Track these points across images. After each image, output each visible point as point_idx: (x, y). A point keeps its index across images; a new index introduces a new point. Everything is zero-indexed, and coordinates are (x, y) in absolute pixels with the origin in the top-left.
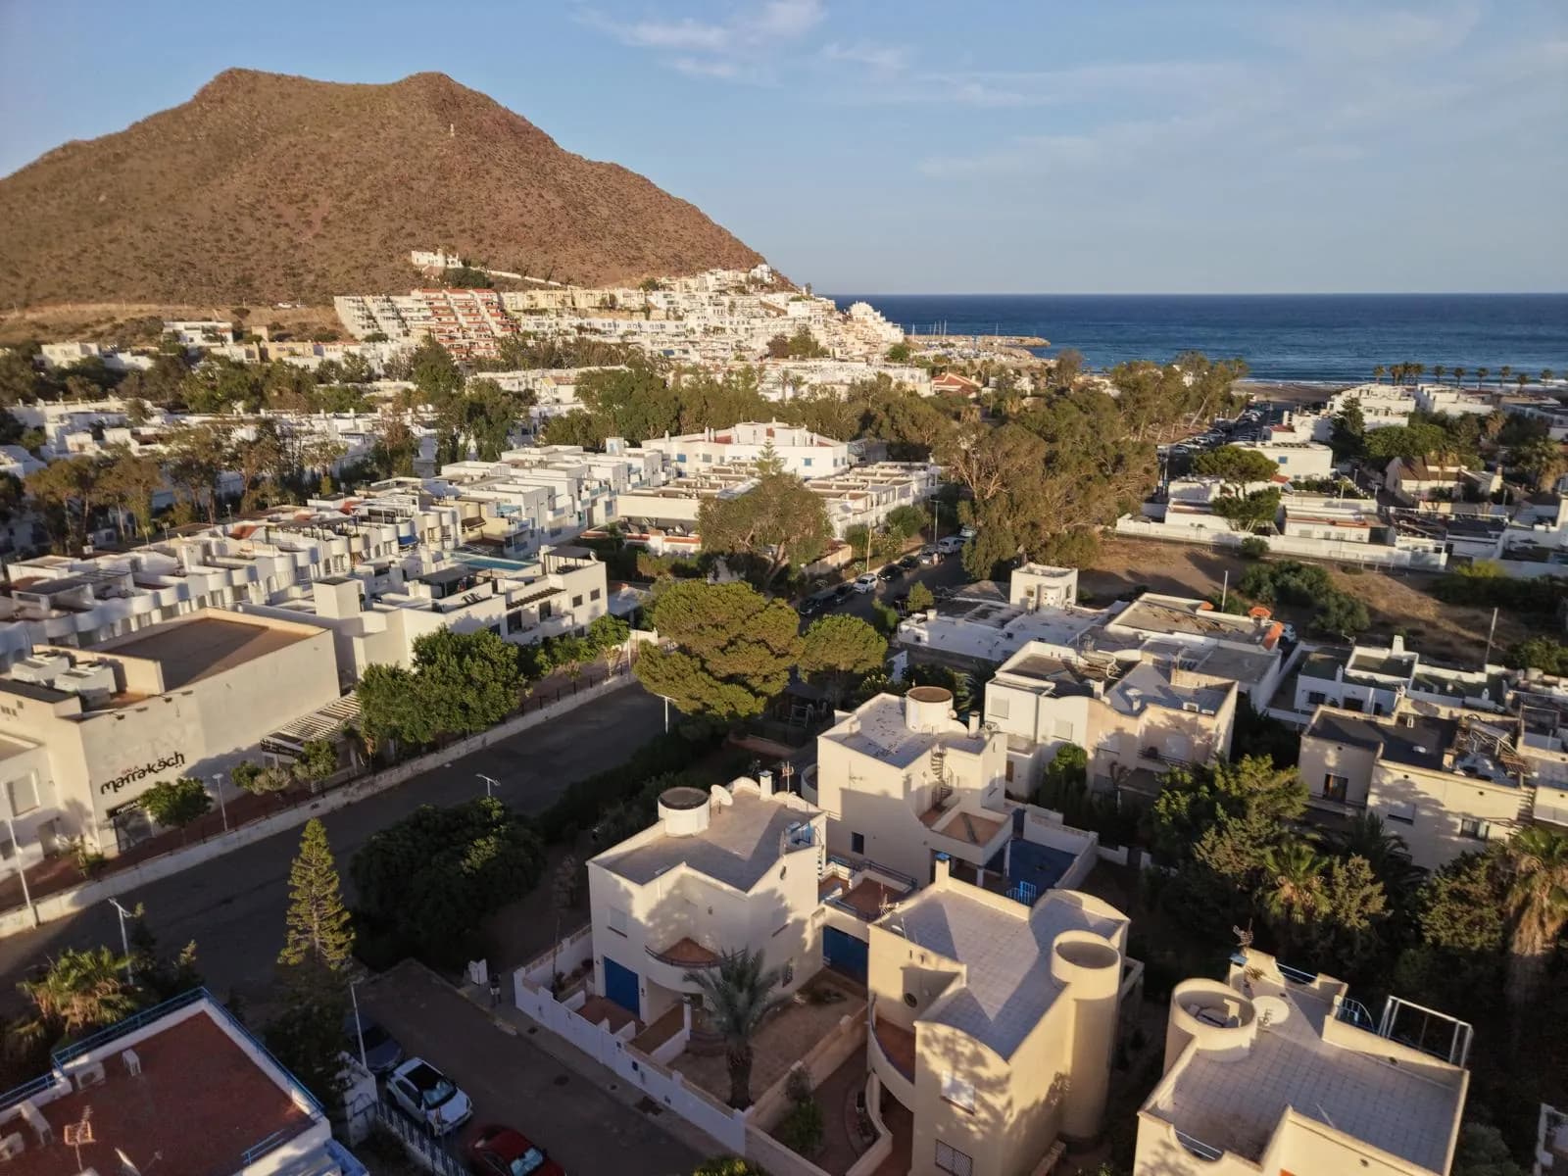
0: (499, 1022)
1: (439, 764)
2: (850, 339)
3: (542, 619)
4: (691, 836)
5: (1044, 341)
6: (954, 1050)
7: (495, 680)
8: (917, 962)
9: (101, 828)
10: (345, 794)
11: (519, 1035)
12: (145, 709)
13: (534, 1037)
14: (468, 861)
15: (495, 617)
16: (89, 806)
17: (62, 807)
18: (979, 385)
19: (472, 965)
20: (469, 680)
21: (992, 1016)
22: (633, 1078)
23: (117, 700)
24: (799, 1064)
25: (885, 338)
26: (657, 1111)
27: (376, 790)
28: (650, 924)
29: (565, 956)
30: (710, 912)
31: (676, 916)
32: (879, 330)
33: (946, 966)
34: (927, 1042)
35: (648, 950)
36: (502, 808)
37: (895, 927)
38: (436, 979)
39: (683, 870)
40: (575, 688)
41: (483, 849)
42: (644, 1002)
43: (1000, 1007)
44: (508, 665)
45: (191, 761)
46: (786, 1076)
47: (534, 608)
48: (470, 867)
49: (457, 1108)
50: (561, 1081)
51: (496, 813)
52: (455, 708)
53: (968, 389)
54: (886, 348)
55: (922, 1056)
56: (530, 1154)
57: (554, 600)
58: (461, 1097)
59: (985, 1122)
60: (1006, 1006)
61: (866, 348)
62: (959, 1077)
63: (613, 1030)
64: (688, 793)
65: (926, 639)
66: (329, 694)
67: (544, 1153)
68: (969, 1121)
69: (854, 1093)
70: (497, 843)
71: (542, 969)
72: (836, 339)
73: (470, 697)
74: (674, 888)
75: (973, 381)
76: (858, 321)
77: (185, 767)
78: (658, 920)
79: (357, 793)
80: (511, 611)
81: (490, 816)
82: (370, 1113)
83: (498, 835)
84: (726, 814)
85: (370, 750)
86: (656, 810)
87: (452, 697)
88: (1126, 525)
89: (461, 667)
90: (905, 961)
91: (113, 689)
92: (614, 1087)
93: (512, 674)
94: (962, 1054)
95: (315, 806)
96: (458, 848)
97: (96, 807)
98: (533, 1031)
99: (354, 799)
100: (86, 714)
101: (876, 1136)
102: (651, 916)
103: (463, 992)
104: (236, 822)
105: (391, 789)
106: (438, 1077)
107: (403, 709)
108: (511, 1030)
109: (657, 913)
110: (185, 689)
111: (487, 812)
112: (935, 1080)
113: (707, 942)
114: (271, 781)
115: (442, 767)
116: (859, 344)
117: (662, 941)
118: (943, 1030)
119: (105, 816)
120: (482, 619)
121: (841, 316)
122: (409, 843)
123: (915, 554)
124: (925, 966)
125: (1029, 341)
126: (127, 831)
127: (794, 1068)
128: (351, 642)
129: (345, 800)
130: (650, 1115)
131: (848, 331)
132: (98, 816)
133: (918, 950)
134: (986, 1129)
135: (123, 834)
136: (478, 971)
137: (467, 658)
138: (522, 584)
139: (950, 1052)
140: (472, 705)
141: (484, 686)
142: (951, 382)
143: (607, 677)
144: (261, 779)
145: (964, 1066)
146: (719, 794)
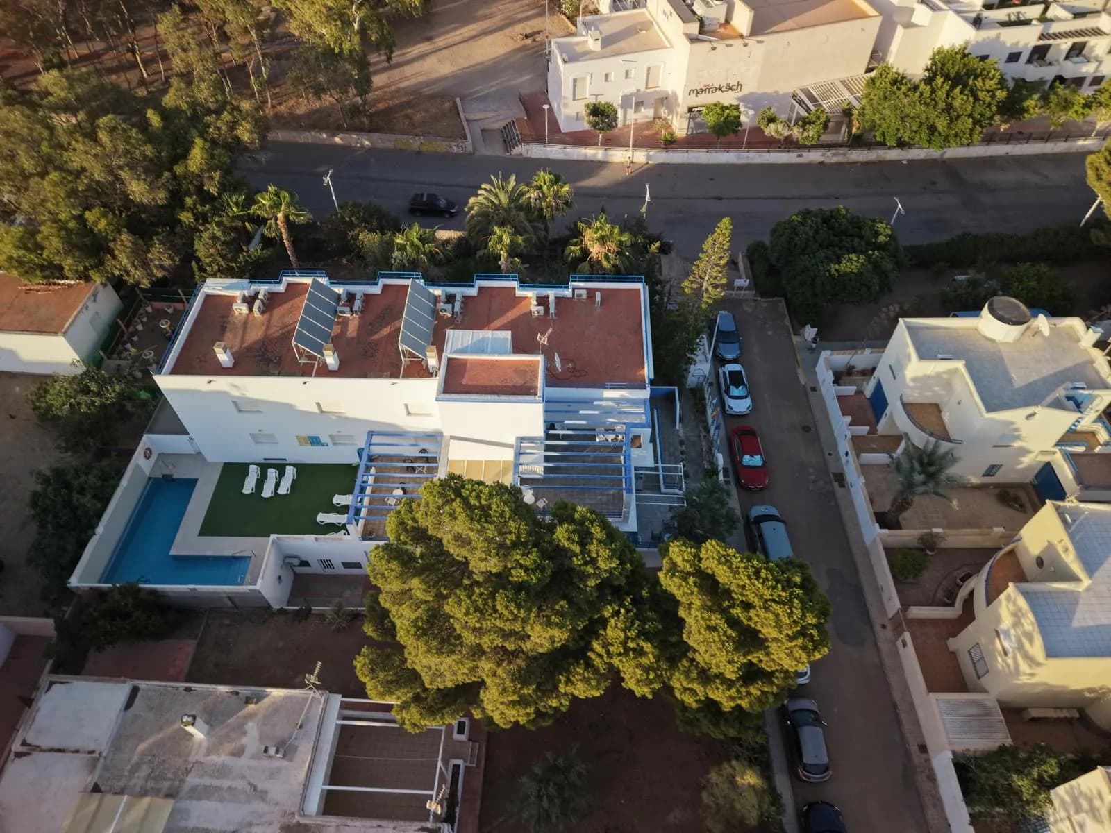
0: (800, 371)
1: (898, 158)
3: (1067, 57)
4: (993, 341)
6: (1019, 619)
7: (970, 116)
8: (1060, 549)
9: (681, 117)
10: (823, 155)
11: (804, 387)
12: (731, 45)
13: (811, 393)
14: (837, 267)
15: (1021, 44)
16: (680, 101)
17: (670, 93)
19: (808, 327)
20: (949, 107)
21: (1076, 624)
22: (844, 458)
23: (722, 30)
24: (940, 530)
26: (842, 485)
27: (845, 160)
28: (911, 384)
29: (861, 358)
30: (959, 403)
31: (936, 389)
33: (1076, 567)
34: (1008, 599)
35: (901, 397)
36: (890, 236)
37: (1067, 517)
38: (787, 321)
39: (960, 365)
40: (1048, 137)
41: (851, 264)
42: (883, 421)
43: (1091, 623)
44: (989, 105)
45: (745, 91)
46: (925, 531)
47: (1066, 44)
48: (837, 270)
49: (741, 406)
50: (806, 429)
51: (881, 239)
52: (924, 127)
55: (1000, 602)
56: (758, 458)
57: (1092, 41)
58: (748, 402)
59: (1008, 666)
60: (1097, 626)
62: (1012, 632)
63: (851, 424)
64: (1019, 307)
66: (857, 70)
67: (764, 462)
68: (1000, 655)
69: (967, 570)
70: (863, 264)
71: (842, 358)
73: (941, 124)
74: (945, 372)
77: (740, 94)
78: (919, 385)
79: (831, 157)
80: (1041, 43)
81: (876, 237)
82: (701, 380)
83: (869, 257)
84: (1037, 340)
85: (854, 130)
86: (981, 308)
87: (927, 118)
89: (948, 95)
90: (1055, 541)
91: (722, 21)
92: (830, 454)
93: (988, 114)
94: (1023, 625)
95: (800, 156)
96: (839, 252)
97: (684, 101)
98: (814, 389)
99: (827, 161)
100: (701, 37)
101: (952, 605)
102: (915, 380)
103: (795, 339)
104: (751, 145)
105: (855, 163)
106: (742, 383)
107: (887, 112)
108: (803, 380)
109: (922, 381)
110: (760, 38)
111: (877, 234)
112: (998, 619)
113: (946, 417)
114: (777, 131)
115: (900, 161)
117: (914, 397)
118: (1022, 603)
119: (686, 110)
120: (1008, 45)
122: (811, 233)
124: (1063, 555)
126: (695, 123)
127: (935, 530)
128: (895, 29)
129: (822, 159)
130: (836, 485)
132: (683, 109)
133: (1067, 542)
134: (1006, 670)
135: (692, 125)
136: (810, 332)
137: (958, 90)
138: (1070, 16)
139: (1017, 616)
140: (940, 128)
141: (958, 117)
143: (1086, 135)
144: (772, 126)
145: (1019, 631)
146: (1042, 322)
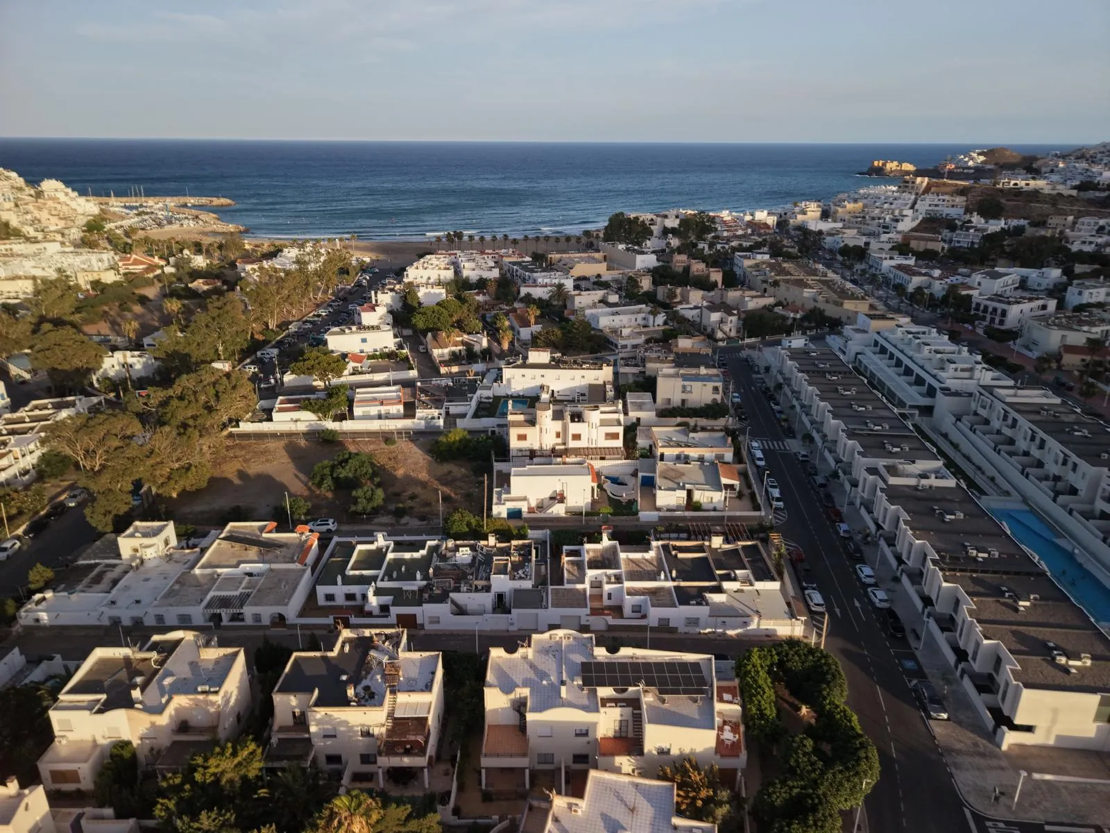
2: (44, 215)
5: (229, 201)
18: (163, 263)
25: (80, 211)
32: (73, 205)
53: (152, 268)
54: (82, 221)
61: (62, 224)
65: (46, 618)
72: (29, 217)
75: (156, 260)
76: (51, 198)
88: (246, 427)
116: (54, 220)
121: (32, 192)
123: (62, 498)
125: (217, 201)
131: (40, 209)
142: (136, 262)
